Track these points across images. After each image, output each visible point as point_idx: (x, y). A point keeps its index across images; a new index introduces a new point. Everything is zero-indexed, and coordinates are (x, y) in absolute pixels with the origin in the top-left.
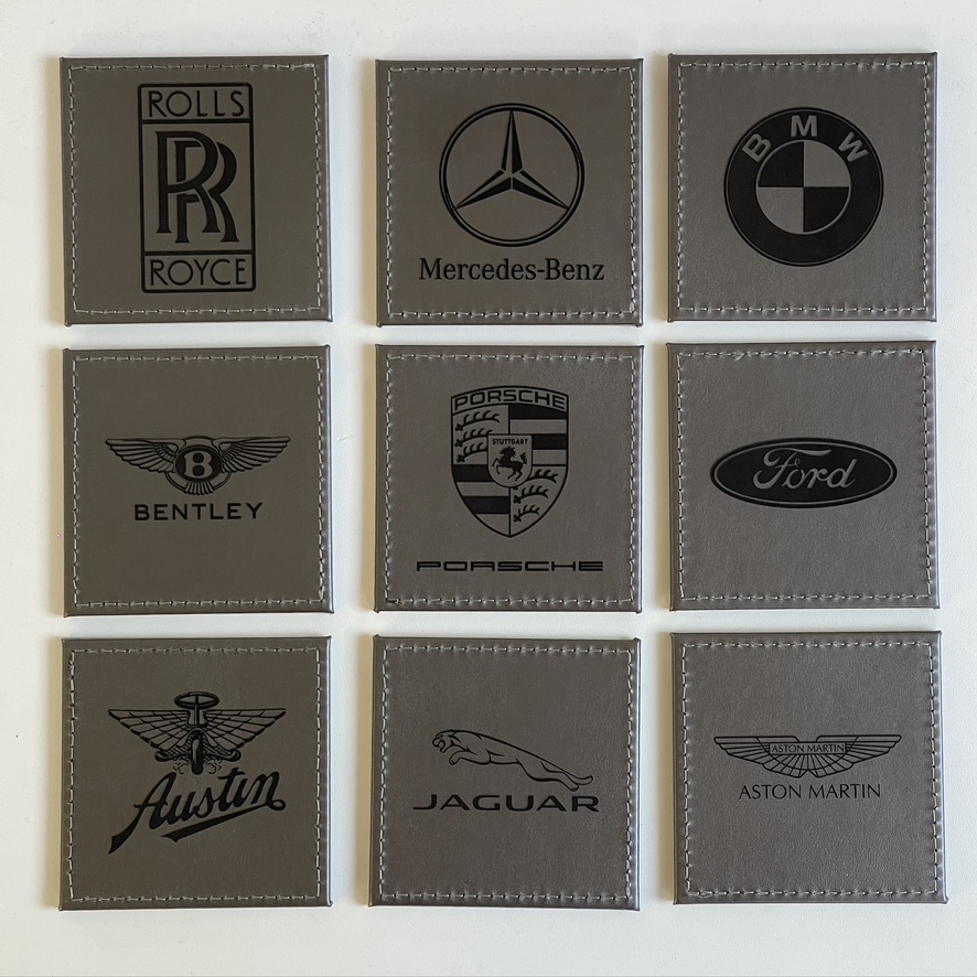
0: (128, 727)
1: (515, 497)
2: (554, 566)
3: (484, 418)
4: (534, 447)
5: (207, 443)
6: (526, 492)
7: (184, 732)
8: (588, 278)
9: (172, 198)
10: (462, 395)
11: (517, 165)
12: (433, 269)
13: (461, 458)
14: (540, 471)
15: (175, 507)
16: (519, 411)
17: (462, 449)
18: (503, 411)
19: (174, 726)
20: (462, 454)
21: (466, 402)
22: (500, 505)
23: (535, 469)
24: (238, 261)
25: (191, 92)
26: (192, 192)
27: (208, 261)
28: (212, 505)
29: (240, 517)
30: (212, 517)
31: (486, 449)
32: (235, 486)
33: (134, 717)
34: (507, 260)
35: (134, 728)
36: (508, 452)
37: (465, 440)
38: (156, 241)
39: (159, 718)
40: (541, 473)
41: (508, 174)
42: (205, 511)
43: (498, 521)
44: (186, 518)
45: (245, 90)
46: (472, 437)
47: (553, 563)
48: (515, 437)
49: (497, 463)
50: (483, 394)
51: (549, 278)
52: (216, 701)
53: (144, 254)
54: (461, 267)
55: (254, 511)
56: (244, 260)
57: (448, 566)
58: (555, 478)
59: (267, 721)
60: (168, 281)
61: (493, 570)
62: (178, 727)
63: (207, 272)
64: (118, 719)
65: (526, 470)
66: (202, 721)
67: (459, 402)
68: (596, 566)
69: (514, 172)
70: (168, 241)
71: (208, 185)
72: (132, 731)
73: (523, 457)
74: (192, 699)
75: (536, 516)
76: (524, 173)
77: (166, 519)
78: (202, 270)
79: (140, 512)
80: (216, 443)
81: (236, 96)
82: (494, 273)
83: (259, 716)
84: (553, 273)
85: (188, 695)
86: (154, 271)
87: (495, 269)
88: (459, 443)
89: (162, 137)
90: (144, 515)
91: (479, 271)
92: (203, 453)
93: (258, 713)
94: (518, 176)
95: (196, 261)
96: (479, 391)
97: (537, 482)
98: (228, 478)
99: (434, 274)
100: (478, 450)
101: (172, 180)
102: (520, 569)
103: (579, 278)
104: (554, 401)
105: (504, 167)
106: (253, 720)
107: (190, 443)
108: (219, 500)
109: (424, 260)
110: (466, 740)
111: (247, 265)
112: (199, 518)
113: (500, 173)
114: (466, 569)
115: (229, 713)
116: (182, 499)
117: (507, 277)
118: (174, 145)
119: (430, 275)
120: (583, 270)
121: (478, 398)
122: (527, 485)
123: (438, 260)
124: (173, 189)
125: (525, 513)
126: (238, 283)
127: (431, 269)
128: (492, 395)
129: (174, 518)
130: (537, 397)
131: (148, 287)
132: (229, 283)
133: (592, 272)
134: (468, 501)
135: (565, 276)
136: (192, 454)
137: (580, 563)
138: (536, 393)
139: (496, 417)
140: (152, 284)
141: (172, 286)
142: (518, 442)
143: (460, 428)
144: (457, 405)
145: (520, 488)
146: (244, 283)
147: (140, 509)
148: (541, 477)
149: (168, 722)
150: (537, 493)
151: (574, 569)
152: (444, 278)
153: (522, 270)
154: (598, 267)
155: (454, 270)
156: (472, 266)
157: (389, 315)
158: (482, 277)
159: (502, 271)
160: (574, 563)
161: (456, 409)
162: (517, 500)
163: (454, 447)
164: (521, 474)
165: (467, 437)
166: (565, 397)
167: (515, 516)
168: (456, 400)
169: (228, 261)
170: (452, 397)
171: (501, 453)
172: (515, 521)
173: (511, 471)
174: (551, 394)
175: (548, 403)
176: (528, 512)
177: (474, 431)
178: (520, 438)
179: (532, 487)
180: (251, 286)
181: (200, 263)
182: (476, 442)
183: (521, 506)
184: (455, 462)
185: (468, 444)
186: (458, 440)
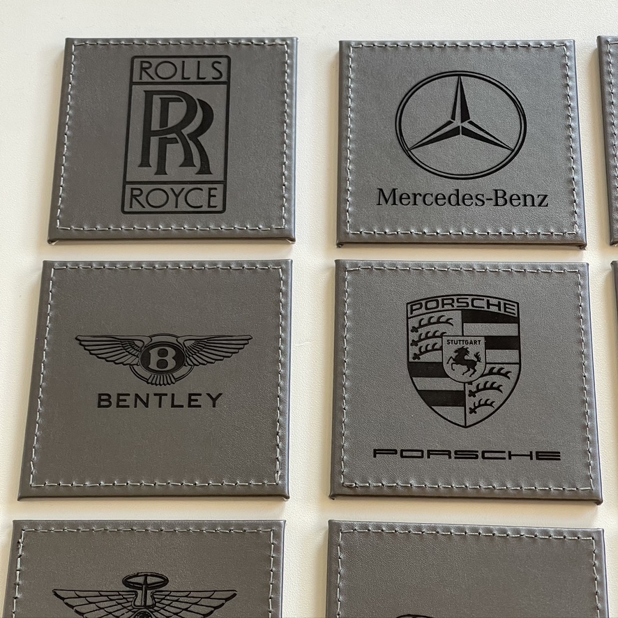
0: (72, 607)
1: (470, 391)
2: (510, 455)
3: (438, 322)
4: (488, 346)
5: (173, 340)
6: (481, 387)
7: (130, 613)
8: (533, 205)
9: (154, 141)
10: (418, 302)
11: (465, 116)
12: (390, 197)
13: (416, 356)
14: (494, 368)
15: (137, 396)
16: (472, 316)
17: (418, 348)
18: (457, 316)
19: (120, 607)
20: (418, 352)
21: (421, 308)
22: (456, 398)
23: (489, 367)
24: (210, 189)
25: (178, 62)
26: (173, 135)
27: (183, 189)
28: (173, 395)
29: (200, 406)
30: (173, 406)
31: (441, 349)
32: (197, 379)
33: (80, 597)
34: (458, 190)
35: (78, 609)
36: (462, 352)
37: (420, 340)
38: (136, 173)
39: (106, 598)
40: (495, 371)
41: (457, 122)
42: (166, 401)
43: (455, 413)
44: (147, 407)
45: (224, 61)
46: (427, 337)
47: (510, 452)
48: (469, 339)
49: (451, 361)
50: (437, 301)
51: (497, 204)
52: (166, 581)
53: (125, 183)
54: (415, 195)
55: (214, 400)
56: (216, 189)
57: (404, 454)
58: (508, 375)
59: (216, 603)
60: (145, 204)
61: (450, 457)
62: (125, 607)
63: (181, 198)
64: (63, 599)
65: (480, 367)
66: (149, 602)
68: (554, 456)
69: (462, 122)
70: (149, 173)
71: (187, 131)
72: (77, 612)
73: (477, 356)
74: (140, 580)
75: (491, 409)
76: (471, 123)
77: (128, 406)
78: (177, 196)
79: (103, 400)
80: (181, 340)
81: (216, 65)
82: (446, 201)
83: (209, 598)
84: (501, 201)
85: (137, 576)
86: (133, 196)
87: (447, 197)
88: (415, 343)
89: (149, 95)
90: (106, 403)
91: (432, 199)
92: (167, 348)
93: (208, 594)
94: (466, 125)
95: (172, 189)
96: (434, 299)
97: (490, 379)
98: (190, 371)
99: (391, 201)
100: (433, 350)
101: (155, 126)
102: (477, 457)
103: (525, 205)
104: (505, 308)
105: (453, 117)
106: (203, 602)
107: (155, 339)
108: (181, 390)
109: (381, 190)
111: (218, 192)
112: (160, 406)
113: (449, 123)
114: (422, 457)
115: (179, 594)
116: (144, 389)
117: (458, 204)
118: (159, 101)
119: (387, 201)
120: (529, 200)
121: (433, 304)
122: (482, 381)
123: (394, 190)
124: (156, 133)
125: (480, 405)
126: (209, 206)
127: (387, 197)
128: (445, 302)
129: (136, 407)
130: (489, 304)
131: (127, 209)
132: (201, 206)
133: (537, 201)
134: (424, 394)
135: (512, 204)
136: (157, 349)
137: (537, 453)
138: (488, 301)
139: (450, 321)
140: (131, 207)
141: (148, 209)
142: (471, 343)
143: (415, 330)
144: (412, 311)
145: (475, 384)
146: (215, 207)
147: (103, 397)
148: (495, 374)
149: (114, 603)
150: (491, 388)
151: (531, 459)
152: (400, 204)
153: (472, 199)
154: (542, 197)
155: (409, 198)
156: (426, 195)
157: (348, 233)
158: (434, 204)
159: (453, 199)
160: (531, 452)
161: (411, 314)
162: (472, 394)
163: (410, 347)
164: (475, 371)
165: (422, 337)
166: (516, 305)
167: (470, 408)
168: (412, 306)
169: (201, 190)
170: (408, 304)
171: (456, 352)
172: (471, 413)
173: (465, 368)
174: (502, 302)
175: (500, 309)
176: (483, 405)
177: (428, 332)
178: (473, 339)
179: (487, 382)
180: (221, 209)
181: (175, 191)
182: (431, 342)
183: (476, 400)
184: (411, 360)
185: (424, 343)
186: (413, 341)
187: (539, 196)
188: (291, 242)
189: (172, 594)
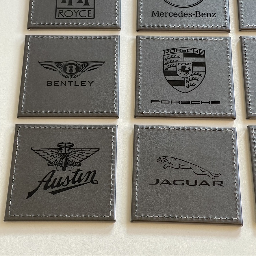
0: (38, 154)
1: (187, 81)
2: (202, 103)
3: (175, 57)
4: (193, 65)
5: (75, 63)
6: (191, 79)
7: (60, 156)
8: (210, 17)
10: (167, 50)
13: (166, 69)
14: (196, 73)
15: (61, 82)
16: (187, 55)
17: (167, 66)
18: (182, 55)
19: (56, 154)
20: (167, 67)
21: (168, 52)
22: (182, 83)
23: (194, 72)
24: (89, 11)
27: (78, 11)
28: (75, 82)
29: (85, 85)
30: (75, 85)
31: (176, 66)
32: (84, 76)
33: (41, 150)
34: (182, 12)
35: (40, 154)
36: (184, 67)
37: (168, 63)
38: (60, 5)
39: (51, 151)
40: (196, 74)
42: (73, 83)
43: (181, 88)
44: (65, 85)
46: (170, 62)
47: (202, 102)
48: (186, 63)
49: (180, 70)
50: (174, 50)
51: (197, 16)
52: (73, 145)
53: (56, 8)
54: (166, 13)
55: (91, 83)
56: (91, 11)
57: (162, 102)
58: (201, 75)
59: (92, 153)
60: (64, 16)
61: (179, 103)
62: (58, 154)
63: (78, 14)
64: (35, 151)
65: (190, 73)
66: (67, 152)
67: (166, 52)
68: (218, 103)
70: (66, 5)
72: (40, 155)
73: (189, 68)
74: (64, 145)
75: (195, 87)
77: (58, 85)
78: (76, 13)
79: (49, 83)
80: (78, 63)
82: (178, 15)
84: (198, 15)
85: (62, 143)
86: (59, 13)
87: (178, 14)
88: (166, 64)
90: (50, 84)
91: (173, 15)
92: (73, 65)
93: (89, 150)
95: (74, 11)
97: (194, 76)
98: (82, 73)
99: (157, 15)
100: (173, 66)
102: (189, 103)
103: (207, 17)
104: (200, 52)
106: (87, 152)
107: (68, 62)
108: (78, 80)
109: (153, 11)
110: (169, 160)
112: (70, 85)
114: (169, 103)
115: (78, 150)
116: (64, 79)
117: (182, 16)
119: (155, 15)
120: (209, 15)
121: (173, 51)
122: (191, 77)
123: (158, 11)
125: (190, 86)
126: (88, 17)
127: (155, 14)
128: (177, 50)
129: (61, 85)
130: (194, 51)
131: (57, 17)
132: (85, 17)
133: (212, 15)
134: (170, 82)
135: (202, 16)
136: (69, 66)
137: (212, 102)
138: (193, 50)
139: (179, 57)
140: (59, 16)
141: (66, 17)
142: (187, 64)
143: (166, 59)
144: (165, 53)
145: (188, 78)
146: (91, 17)
147: (49, 82)
149: (54, 152)
150: (195, 79)
151: (210, 104)
152: (160, 16)
153: (187, 14)
154: (214, 14)
155: (164, 14)
156: (170, 13)
157: (141, 26)
158: (173, 16)
159: (180, 15)
160: (210, 102)
161: (165, 54)
162: (188, 82)
163: (164, 65)
164: (189, 74)
165: (169, 62)
166: (204, 51)
167: (187, 87)
168: (165, 52)
169: (85, 11)
170: (163, 51)
171: (181, 67)
172: (187, 88)
173: (185, 73)
174: (199, 50)
175: (198, 53)
176: (192, 85)
177: (171, 60)
178: (188, 63)
179: (193, 78)
180: (93, 18)
181: (76, 11)
182: (172, 64)
183: (189, 84)
184: (165, 70)
185: (169, 64)
186: (165, 63)
187: (212, 13)
188: (119, 30)
189: (76, 149)
